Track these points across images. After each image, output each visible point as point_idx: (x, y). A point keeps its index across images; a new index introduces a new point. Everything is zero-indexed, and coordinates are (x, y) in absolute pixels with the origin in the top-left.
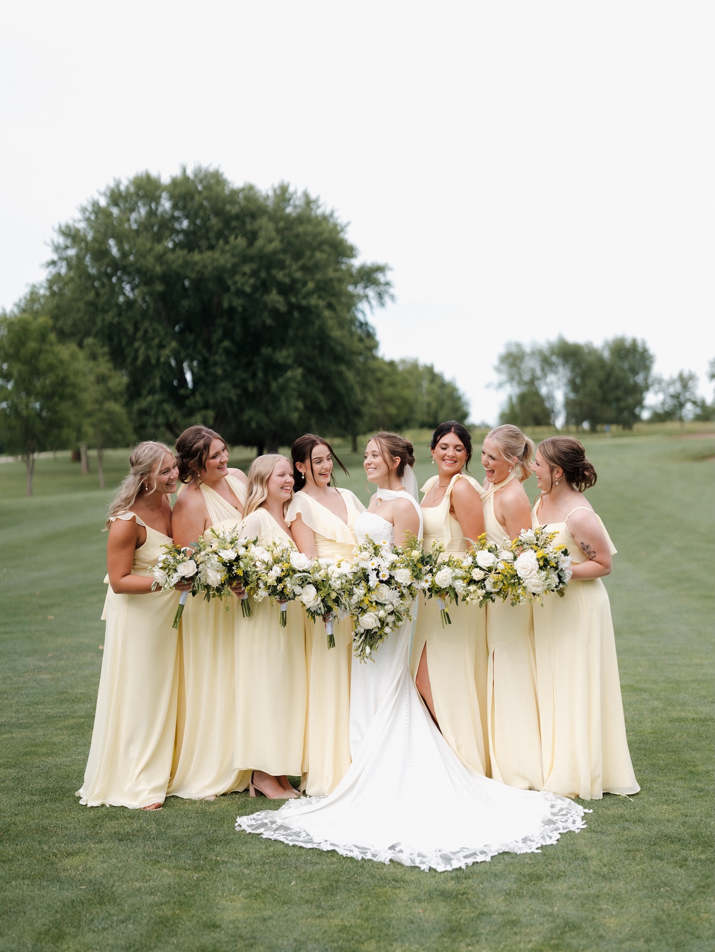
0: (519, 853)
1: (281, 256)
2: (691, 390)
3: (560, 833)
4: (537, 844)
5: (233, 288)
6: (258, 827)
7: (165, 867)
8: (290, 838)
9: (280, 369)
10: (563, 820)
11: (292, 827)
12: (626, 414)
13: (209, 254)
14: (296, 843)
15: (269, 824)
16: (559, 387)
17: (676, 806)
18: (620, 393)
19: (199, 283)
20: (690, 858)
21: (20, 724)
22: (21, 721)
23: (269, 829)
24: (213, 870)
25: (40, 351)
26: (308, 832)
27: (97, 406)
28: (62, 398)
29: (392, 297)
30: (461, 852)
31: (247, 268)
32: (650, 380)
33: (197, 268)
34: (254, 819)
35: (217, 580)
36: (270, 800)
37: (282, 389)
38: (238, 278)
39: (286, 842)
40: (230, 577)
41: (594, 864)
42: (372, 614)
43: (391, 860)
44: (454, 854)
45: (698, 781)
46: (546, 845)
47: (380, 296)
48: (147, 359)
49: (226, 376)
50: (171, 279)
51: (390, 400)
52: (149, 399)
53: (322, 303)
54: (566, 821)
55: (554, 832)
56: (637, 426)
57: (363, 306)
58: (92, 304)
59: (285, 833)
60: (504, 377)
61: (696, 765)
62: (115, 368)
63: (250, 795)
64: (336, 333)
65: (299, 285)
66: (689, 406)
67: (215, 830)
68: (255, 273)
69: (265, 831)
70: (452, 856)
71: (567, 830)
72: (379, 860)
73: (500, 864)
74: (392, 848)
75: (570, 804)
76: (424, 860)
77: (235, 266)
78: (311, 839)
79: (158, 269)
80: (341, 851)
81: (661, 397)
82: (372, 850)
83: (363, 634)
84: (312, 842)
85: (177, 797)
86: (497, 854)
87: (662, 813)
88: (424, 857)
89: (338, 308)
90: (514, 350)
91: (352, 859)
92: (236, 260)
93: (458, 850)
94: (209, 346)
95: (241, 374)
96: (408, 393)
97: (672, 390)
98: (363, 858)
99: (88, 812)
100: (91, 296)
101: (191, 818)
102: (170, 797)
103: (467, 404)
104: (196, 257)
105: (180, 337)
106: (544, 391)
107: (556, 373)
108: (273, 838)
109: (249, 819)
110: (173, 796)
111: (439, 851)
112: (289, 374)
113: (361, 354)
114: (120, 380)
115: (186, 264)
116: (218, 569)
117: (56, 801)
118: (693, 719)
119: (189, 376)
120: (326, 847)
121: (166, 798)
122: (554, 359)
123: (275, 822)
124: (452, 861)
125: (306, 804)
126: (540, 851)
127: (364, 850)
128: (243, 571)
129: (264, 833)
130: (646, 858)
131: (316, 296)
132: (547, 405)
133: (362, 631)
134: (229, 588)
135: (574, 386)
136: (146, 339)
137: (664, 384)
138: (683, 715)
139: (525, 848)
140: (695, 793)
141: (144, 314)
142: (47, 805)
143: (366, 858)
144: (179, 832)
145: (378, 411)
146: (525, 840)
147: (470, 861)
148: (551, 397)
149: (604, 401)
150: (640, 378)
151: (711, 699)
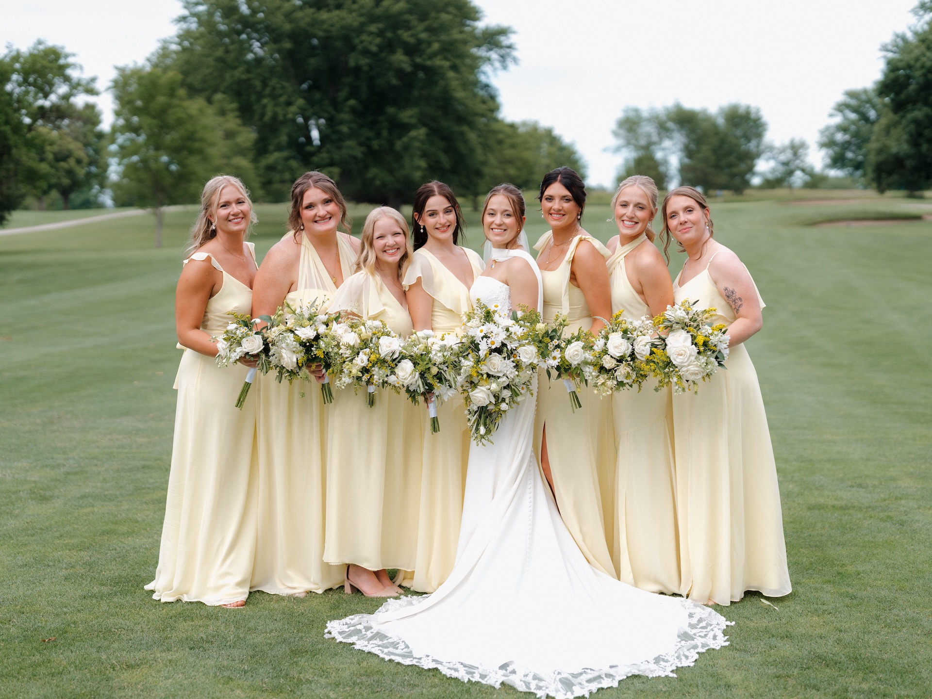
0: (650, 676)
1: (407, 17)
2: (802, 158)
3: (698, 653)
4: (671, 665)
5: (360, 47)
6: (350, 635)
7: (238, 686)
8: (386, 650)
9: (404, 128)
10: (703, 635)
11: (389, 635)
12: (737, 181)
13: (337, 12)
14: (393, 657)
15: (364, 630)
16: (673, 153)
17: (828, 617)
18: (732, 159)
19: (327, 41)
20: (850, 688)
21: (105, 496)
22: (106, 493)
23: (362, 638)
24: (294, 693)
25: (170, 106)
26: (407, 643)
27: (224, 161)
28: (192, 152)
29: (515, 60)
30: (584, 675)
31: (373, 28)
32: (762, 147)
33: (325, 27)
34: (346, 624)
35: (292, 362)
36: (368, 599)
37: (406, 148)
38: (364, 37)
39: (382, 655)
40: (308, 360)
41: (739, 694)
42: (483, 388)
43: (503, 684)
44: (575, 676)
45: (849, 585)
46: (682, 667)
47: (503, 58)
48: (274, 118)
49: (352, 135)
50: (299, 37)
51: (510, 162)
52: (277, 155)
53: (447, 64)
54: (706, 635)
55: (692, 650)
56: (747, 192)
57: (486, 68)
58: (220, 60)
59: (380, 643)
60: (620, 142)
61: (844, 564)
62: (245, 124)
63: (346, 592)
64: (460, 94)
65: (423, 46)
66: (798, 174)
67: (302, 638)
68: (381, 33)
69: (359, 639)
70: (573, 680)
71: (707, 648)
72: (488, 683)
73: (629, 692)
74: (504, 667)
75: (710, 614)
76: (542, 684)
77: (363, 25)
78: (411, 652)
79: (287, 27)
80: (444, 670)
81: (772, 164)
82: (480, 670)
83: (478, 411)
84: (411, 656)
85: (263, 592)
86: (625, 677)
87: (812, 626)
88: (541, 680)
89: (463, 69)
90: (631, 114)
91: (456, 679)
92: (362, 19)
93: (580, 672)
94: (336, 105)
95: (367, 133)
96: (528, 155)
97: (783, 157)
98: (469, 680)
99: (161, 609)
100: (220, 52)
101: (276, 620)
102: (255, 592)
103: (584, 167)
104: (324, 15)
105: (307, 95)
106: (659, 155)
107: (671, 138)
108: (366, 649)
109: (341, 623)
110: (258, 591)
111: (559, 673)
112: (413, 133)
113: (482, 115)
114: (248, 136)
115: (314, 23)
116: (294, 350)
117: (126, 594)
118: (833, 506)
119: (315, 134)
120: (427, 664)
121: (250, 593)
122: (670, 125)
123: (371, 628)
124: (574, 688)
125: (406, 605)
126: (675, 675)
127: (471, 669)
128: (324, 352)
129: (357, 642)
130: (799, 687)
131: (439, 57)
132: (662, 169)
133: (475, 408)
134: (307, 371)
135: (689, 152)
136: (274, 97)
137: (775, 151)
138: (821, 501)
139: (657, 671)
140: (847, 601)
141: (272, 70)
142: (115, 600)
143: (474, 680)
144: (260, 639)
145: (498, 172)
146: (657, 660)
147: (594, 687)
148: (665, 162)
149: (717, 167)
150: (752, 145)
151: (849, 483)
